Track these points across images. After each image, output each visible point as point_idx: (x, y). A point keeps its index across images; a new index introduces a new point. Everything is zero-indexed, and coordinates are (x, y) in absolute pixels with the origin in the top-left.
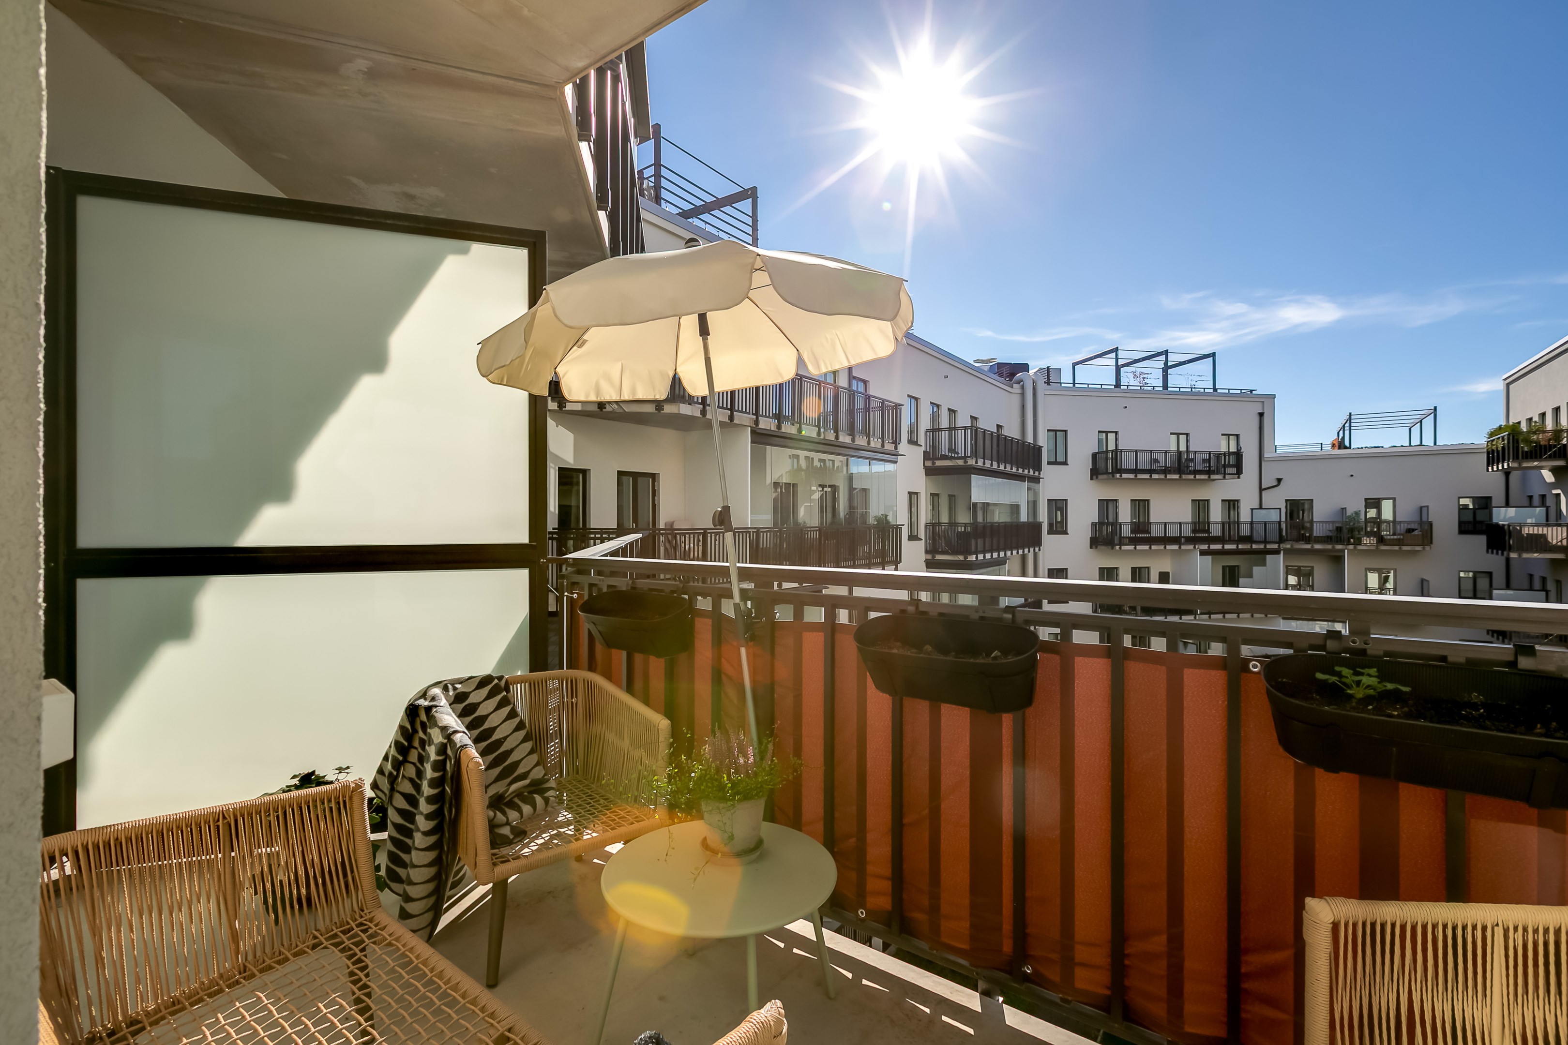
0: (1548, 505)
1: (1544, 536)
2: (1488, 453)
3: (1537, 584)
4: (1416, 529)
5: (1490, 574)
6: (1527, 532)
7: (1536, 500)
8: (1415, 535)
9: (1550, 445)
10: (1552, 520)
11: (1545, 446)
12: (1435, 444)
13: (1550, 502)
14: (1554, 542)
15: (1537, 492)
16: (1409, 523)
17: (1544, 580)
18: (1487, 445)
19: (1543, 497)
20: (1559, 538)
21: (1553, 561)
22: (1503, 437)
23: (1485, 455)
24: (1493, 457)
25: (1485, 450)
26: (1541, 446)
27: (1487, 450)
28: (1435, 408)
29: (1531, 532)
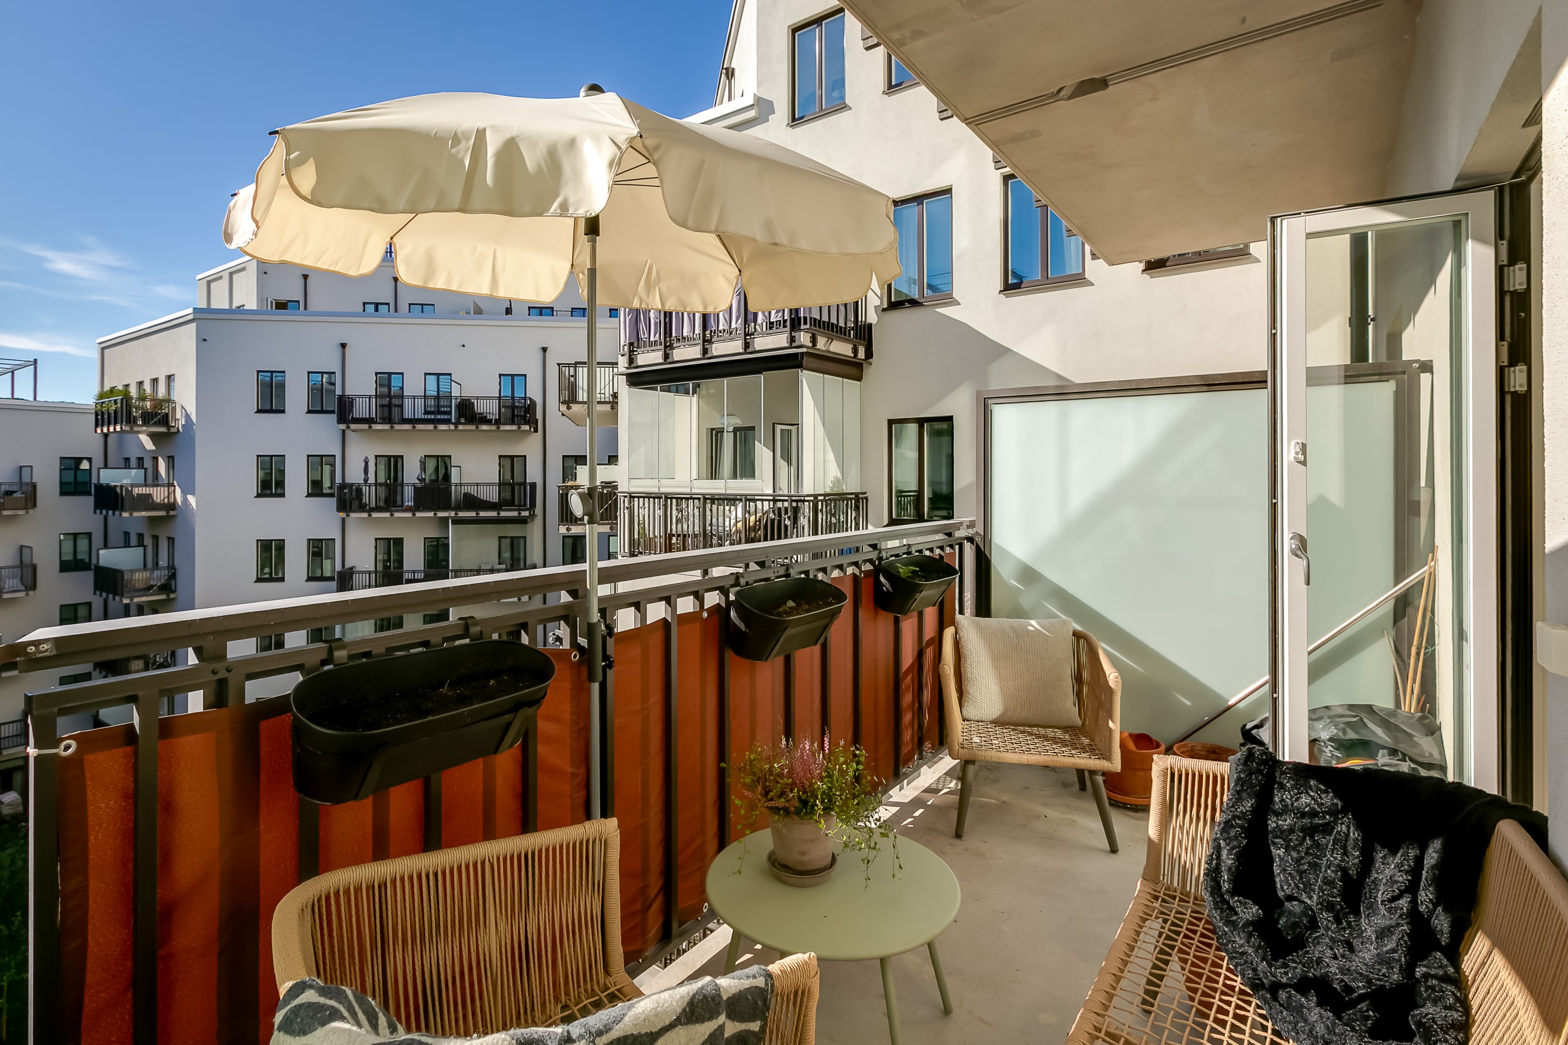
0: (145, 467)
1: (150, 496)
2: (97, 415)
3: (134, 540)
4: (15, 492)
5: (89, 535)
6: (137, 492)
7: (133, 462)
8: (16, 498)
9: (156, 413)
10: (150, 481)
11: (152, 413)
12: (35, 399)
13: (148, 463)
14: (159, 501)
15: (133, 456)
16: (10, 484)
17: (141, 536)
18: (96, 407)
19: (140, 460)
20: (162, 498)
21: (151, 519)
22: (115, 401)
23: (93, 416)
24: (101, 418)
25: (93, 411)
26: (148, 413)
27: (96, 411)
28: (36, 361)
29: (140, 492)
